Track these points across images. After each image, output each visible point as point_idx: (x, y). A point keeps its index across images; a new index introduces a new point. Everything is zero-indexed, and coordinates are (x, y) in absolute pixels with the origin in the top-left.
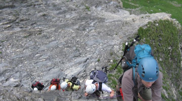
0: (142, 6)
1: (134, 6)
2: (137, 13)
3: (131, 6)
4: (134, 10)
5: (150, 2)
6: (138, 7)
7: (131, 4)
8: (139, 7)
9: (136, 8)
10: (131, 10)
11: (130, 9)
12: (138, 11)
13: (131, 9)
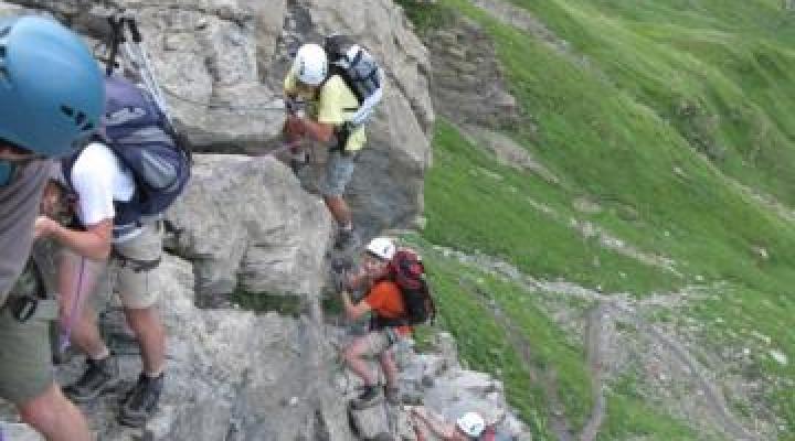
0: (710, 279)
1: (635, 262)
2: (666, 345)
3: (596, 262)
4: (623, 300)
5: (773, 259)
6: (669, 284)
7: (594, 240)
8: (684, 283)
9: (648, 294)
10: (597, 303)
11: (582, 292)
12: (681, 323)
13: (586, 284)
